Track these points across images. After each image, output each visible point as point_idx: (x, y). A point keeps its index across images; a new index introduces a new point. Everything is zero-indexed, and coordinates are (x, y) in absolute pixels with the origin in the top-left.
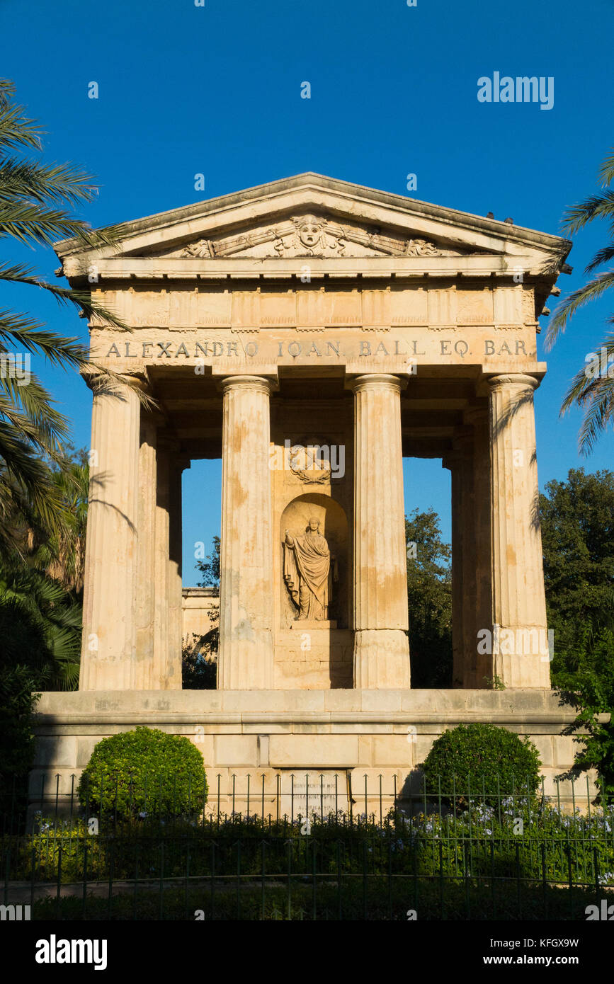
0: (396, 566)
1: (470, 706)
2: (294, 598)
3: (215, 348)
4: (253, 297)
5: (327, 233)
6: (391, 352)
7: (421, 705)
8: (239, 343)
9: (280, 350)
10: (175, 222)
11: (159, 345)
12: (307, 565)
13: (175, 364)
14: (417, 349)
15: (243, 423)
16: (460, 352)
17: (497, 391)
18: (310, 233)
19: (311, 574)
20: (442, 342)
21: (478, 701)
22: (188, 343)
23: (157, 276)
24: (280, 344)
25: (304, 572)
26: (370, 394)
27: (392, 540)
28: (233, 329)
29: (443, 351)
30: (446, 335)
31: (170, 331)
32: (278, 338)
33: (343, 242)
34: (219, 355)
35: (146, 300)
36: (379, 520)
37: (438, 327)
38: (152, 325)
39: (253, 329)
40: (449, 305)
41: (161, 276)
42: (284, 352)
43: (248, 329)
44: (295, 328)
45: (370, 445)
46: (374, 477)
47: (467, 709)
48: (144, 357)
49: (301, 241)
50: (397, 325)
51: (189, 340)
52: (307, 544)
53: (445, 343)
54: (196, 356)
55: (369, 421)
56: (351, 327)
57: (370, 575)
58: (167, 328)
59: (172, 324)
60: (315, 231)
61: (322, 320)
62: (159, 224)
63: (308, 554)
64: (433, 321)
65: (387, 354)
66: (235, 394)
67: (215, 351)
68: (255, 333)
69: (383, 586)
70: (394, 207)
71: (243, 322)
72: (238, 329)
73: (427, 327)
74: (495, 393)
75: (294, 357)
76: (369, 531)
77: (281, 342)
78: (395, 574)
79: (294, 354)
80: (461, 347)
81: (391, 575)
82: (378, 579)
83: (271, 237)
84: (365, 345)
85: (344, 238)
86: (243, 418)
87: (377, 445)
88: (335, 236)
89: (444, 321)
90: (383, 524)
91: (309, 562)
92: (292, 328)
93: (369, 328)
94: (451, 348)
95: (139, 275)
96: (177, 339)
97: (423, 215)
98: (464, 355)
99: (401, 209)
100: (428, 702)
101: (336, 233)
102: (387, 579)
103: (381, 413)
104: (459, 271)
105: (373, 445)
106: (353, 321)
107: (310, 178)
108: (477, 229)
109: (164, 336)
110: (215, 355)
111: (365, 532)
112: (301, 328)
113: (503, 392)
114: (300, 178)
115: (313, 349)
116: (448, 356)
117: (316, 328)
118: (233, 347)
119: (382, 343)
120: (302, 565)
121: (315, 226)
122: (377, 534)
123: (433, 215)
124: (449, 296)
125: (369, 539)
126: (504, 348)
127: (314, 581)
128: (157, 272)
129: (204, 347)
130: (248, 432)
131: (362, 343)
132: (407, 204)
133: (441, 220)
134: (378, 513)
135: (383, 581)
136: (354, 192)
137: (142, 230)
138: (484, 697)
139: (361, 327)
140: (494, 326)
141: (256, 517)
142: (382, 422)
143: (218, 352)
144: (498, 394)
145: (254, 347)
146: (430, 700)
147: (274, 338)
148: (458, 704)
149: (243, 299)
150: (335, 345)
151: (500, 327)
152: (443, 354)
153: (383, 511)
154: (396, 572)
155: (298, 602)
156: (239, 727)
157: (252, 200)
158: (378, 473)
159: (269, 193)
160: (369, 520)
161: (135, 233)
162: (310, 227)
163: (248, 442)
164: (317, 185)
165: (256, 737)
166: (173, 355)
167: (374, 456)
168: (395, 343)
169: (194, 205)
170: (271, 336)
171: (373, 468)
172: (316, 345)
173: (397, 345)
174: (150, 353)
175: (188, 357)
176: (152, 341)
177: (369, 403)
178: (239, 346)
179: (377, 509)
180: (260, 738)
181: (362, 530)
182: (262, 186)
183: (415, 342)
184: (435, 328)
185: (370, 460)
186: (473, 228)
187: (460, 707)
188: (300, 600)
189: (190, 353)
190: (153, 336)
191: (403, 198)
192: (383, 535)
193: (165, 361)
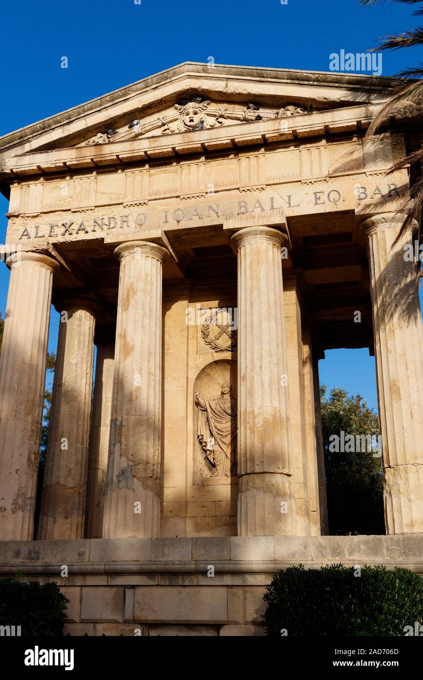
0: (275, 408)
1: (351, 554)
2: (209, 457)
3: (109, 222)
4: (143, 176)
5: (208, 115)
6: (267, 208)
7: (296, 552)
8: (131, 216)
9: (166, 217)
10: (74, 119)
11: (63, 225)
12: (218, 425)
13: (76, 240)
14: (291, 202)
15: (132, 284)
16: (332, 200)
17: (372, 233)
18: (191, 115)
19: (220, 433)
20: (315, 194)
21: (359, 547)
22: (87, 221)
23: (58, 165)
24: (166, 212)
25: (215, 431)
26: (248, 247)
27: (270, 382)
28: (125, 204)
29: (316, 202)
30: (318, 187)
31: (72, 212)
32: (164, 207)
33: (220, 120)
34: (113, 228)
35: (54, 190)
36: (258, 364)
37: (310, 181)
38: (57, 209)
39: (142, 202)
40: (320, 159)
41: (62, 164)
42: (170, 219)
43: (138, 202)
44: (179, 196)
45: (248, 293)
46: (252, 322)
47: (347, 557)
48: (50, 236)
49: (185, 124)
50: (271, 183)
51: (88, 219)
52: (218, 407)
53: (318, 194)
54: (94, 231)
55: (248, 273)
56: (229, 190)
57: (249, 418)
58: (70, 210)
59: (74, 206)
60: (196, 113)
61: (202, 187)
62: (59, 122)
63: (219, 415)
64: (306, 175)
65: (263, 210)
66: (127, 260)
67: (109, 224)
68: (144, 206)
69: (261, 429)
70: (263, 79)
71: (133, 197)
72: (129, 204)
73: (300, 181)
74: (371, 235)
75: (178, 221)
76: (248, 375)
77: (166, 210)
78: (274, 417)
79: (178, 220)
80: (334, 195)
81: (270, 418)
82: (256, 421)
83: (158, 124)
84: (243, 204)
85: (222, 116)
86: (132, 280)
87: (255, 293)
88: (215, 116)
89: (316, 174)
90: (261, 367)
91: (218, 422)
92: (177, 197)
93: (246, 189)
94: (324, 198)
95: (43, 166)
96: (77, 219)
97: (289, 81)
98: (337, 203)
99: (269, 80)
100: (303, 549)
101: (215, 113)
102: (266, 421)
103: (258, 264)
104: (324, 124)
105: (252, 292)
106: (231, 185)
107: (188, 67)
108: (341, 85)
109: (67, 218)
110: (109, 228)
111: (244, 377)
112: (184, 196)
113: (378, 234)
114: (177, 68)
115: (195, 213)
116: (322, 205)
117: (197, 195)
118: (125, 220)
119: (258, 201)
120: (213, 425)
121: (195, 109)
122: (255, 377)
123: (298, 79)
124: (320, 153)
125: (248, 383)
126: (377, 192)
127: (223, 440)
128: (58, 162)
129: (100, 223)
130: (136, 292)
131: (240, 202)
132: (273, 74)
133: (306, 83)
134: (256, 356)
135: (262, 423)
136: (225, 72)
137: (45, 129)
138: (366, 543)
139: (238, 189)
140: (365, 173)
141: (141, 368)
142: (260, 271)
143: (112, 226)
144: (374, 236)
145: (143, 217)
146: (305, 547)
147: (161, 208)
148: (336, 551)
149: (134, 178)
150: (215, 207)
151: (371, 173)
152: (316, 204)
153: (261, 354)
154: (276, 413)
155: (212, 461)
156: (105, 578)
157: (137, 93)
158: (256, 318)
159: (153, 84)
160: (248, 364)
161: (40, 132)
162: (191, 111)
163: (135, 301)
164: (193, 72)
165: (122, 589)
166: (74, 232)
167: (252, 303)
168: (270, 200)
169: (89, 102)
170: (158, 206)
171: (252, 314)
172: (198, 209)
173: (272, 202)
174: (55, 233)
175: (87, 232)
176: (57, 223)
177: (248, 256)
178: (130, 218)
179: (255, 352)
180: (126, 589)
181: (242, 375)
182: (146, 79)
183: (289, 197)
184: (308, 181)
185: (248, 308)
186: (337, 85)
187: (339, 554)
188: (214, 459)
189: (88, 229)
190: (58, 218)
191: (269, 69)
192: (262, 377)
193: (68, 238)
